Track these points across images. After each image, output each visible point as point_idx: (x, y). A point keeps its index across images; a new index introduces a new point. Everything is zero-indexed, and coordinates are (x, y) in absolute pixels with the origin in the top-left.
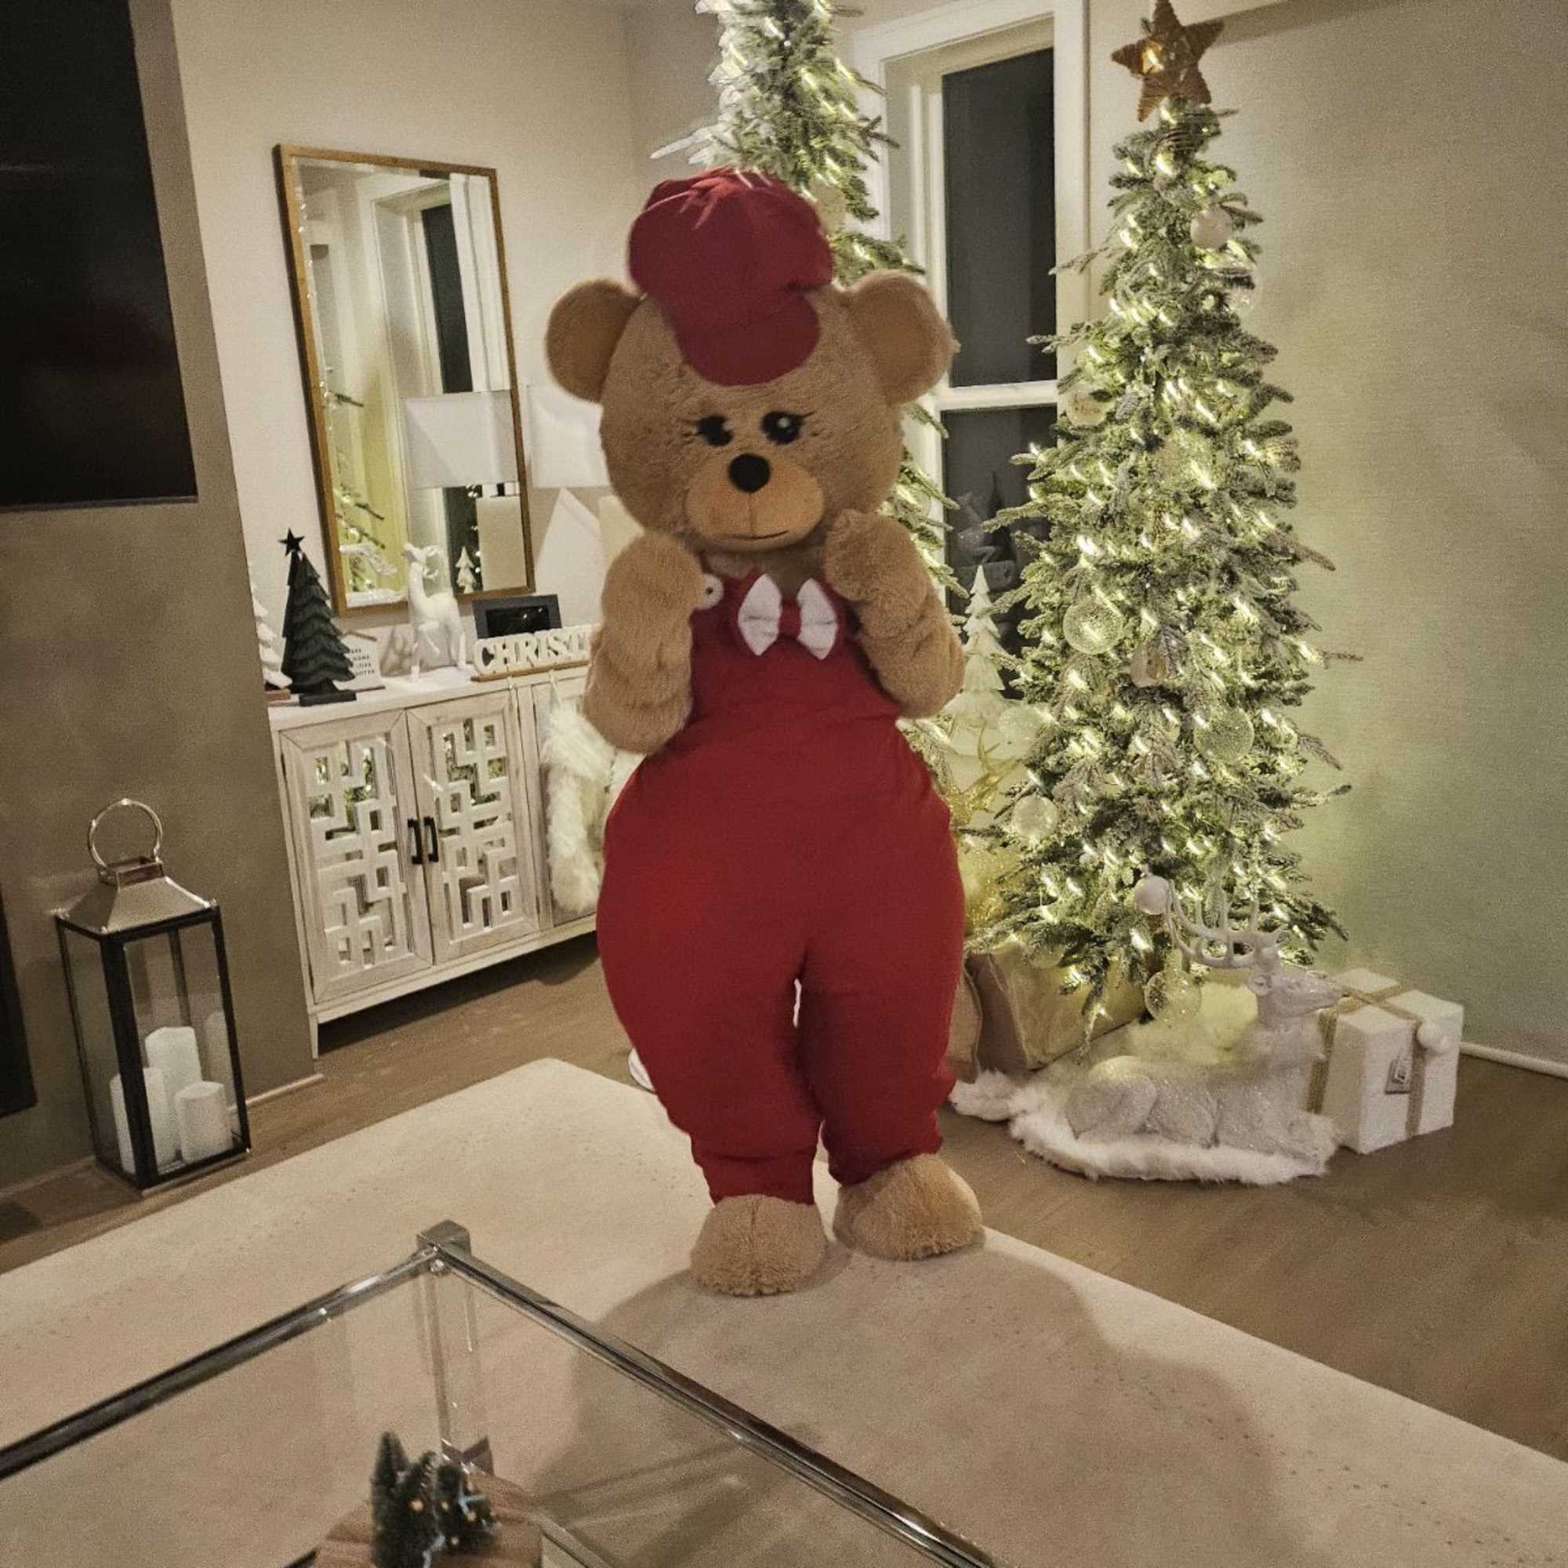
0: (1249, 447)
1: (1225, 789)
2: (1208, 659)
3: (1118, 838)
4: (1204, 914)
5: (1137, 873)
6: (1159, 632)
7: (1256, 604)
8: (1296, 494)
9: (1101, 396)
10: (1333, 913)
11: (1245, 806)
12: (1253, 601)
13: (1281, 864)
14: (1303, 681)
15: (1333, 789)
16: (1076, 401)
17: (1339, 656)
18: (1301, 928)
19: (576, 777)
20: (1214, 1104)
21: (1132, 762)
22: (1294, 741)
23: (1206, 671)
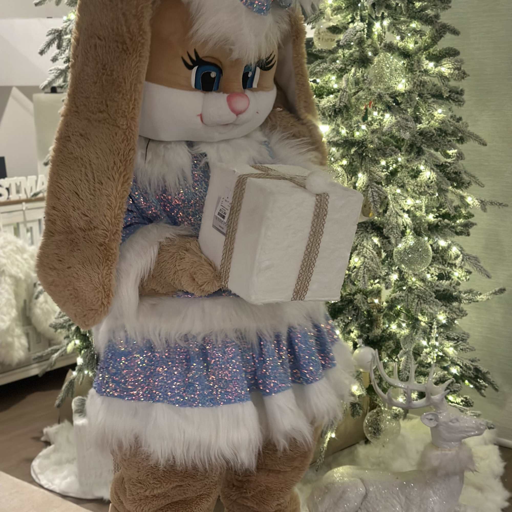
0: (430, 65)
1: (414, 289)
2: (402, 204)
3: (344, 322)
4: (399, 372)
5: (355, 346)
6: (368, 186)
7: (435, 169)
8: (465, 97)
9: (335, 30)
10: (488, 373)
11: (425, 302)
12: (433, 167)
13: (454, 339)
14: (470, 220)
15: (494, 291)
16: (319, 33)
17: (492, 203)
18: (470, 382)
19: (11, 276)
20: (403, 498)
21: (352, 272)
22: (460, 259)
23: (401, 213)
